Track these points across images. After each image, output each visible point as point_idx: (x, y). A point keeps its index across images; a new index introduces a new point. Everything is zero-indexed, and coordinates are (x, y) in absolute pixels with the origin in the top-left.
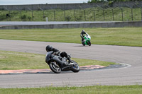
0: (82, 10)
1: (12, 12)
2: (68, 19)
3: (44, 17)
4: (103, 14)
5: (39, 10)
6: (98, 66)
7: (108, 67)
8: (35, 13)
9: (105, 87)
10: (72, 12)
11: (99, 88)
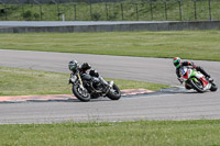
0: (119, 4)
1: (9, 6)
2: (96, 18)
3: (59, 14)
4: (151, 9)
5: (51, 3)
6: (143, 91)
7: (157, 92)
8: (45, 8)
9: (154, 123)
10: (103, 7)
11: (144, 124)
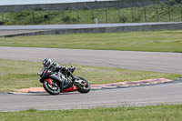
0: (142, 8)
1: (52, 12)
2: (123, 20)
3: (93, 18)
4: (169, 12)
5: (86, 9)
6: (163, 80)
7: (175, 81)
8: (81, 13)
9: (172, 107)
10: (129, 11)
11: (164, 107)
